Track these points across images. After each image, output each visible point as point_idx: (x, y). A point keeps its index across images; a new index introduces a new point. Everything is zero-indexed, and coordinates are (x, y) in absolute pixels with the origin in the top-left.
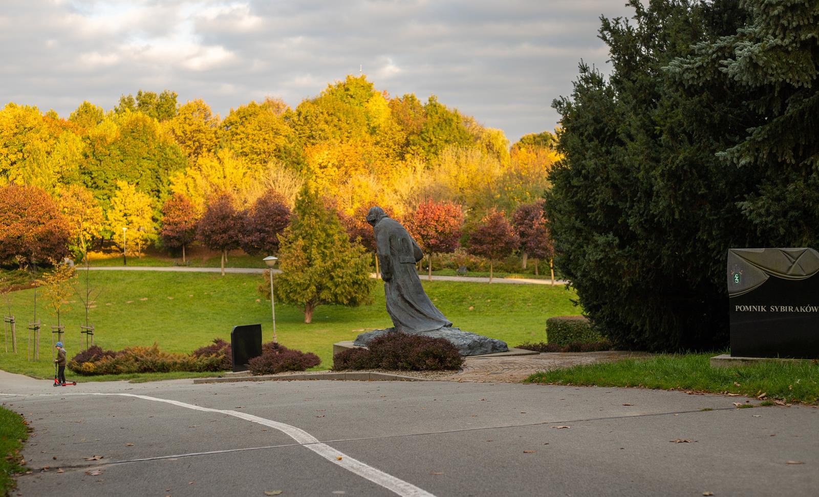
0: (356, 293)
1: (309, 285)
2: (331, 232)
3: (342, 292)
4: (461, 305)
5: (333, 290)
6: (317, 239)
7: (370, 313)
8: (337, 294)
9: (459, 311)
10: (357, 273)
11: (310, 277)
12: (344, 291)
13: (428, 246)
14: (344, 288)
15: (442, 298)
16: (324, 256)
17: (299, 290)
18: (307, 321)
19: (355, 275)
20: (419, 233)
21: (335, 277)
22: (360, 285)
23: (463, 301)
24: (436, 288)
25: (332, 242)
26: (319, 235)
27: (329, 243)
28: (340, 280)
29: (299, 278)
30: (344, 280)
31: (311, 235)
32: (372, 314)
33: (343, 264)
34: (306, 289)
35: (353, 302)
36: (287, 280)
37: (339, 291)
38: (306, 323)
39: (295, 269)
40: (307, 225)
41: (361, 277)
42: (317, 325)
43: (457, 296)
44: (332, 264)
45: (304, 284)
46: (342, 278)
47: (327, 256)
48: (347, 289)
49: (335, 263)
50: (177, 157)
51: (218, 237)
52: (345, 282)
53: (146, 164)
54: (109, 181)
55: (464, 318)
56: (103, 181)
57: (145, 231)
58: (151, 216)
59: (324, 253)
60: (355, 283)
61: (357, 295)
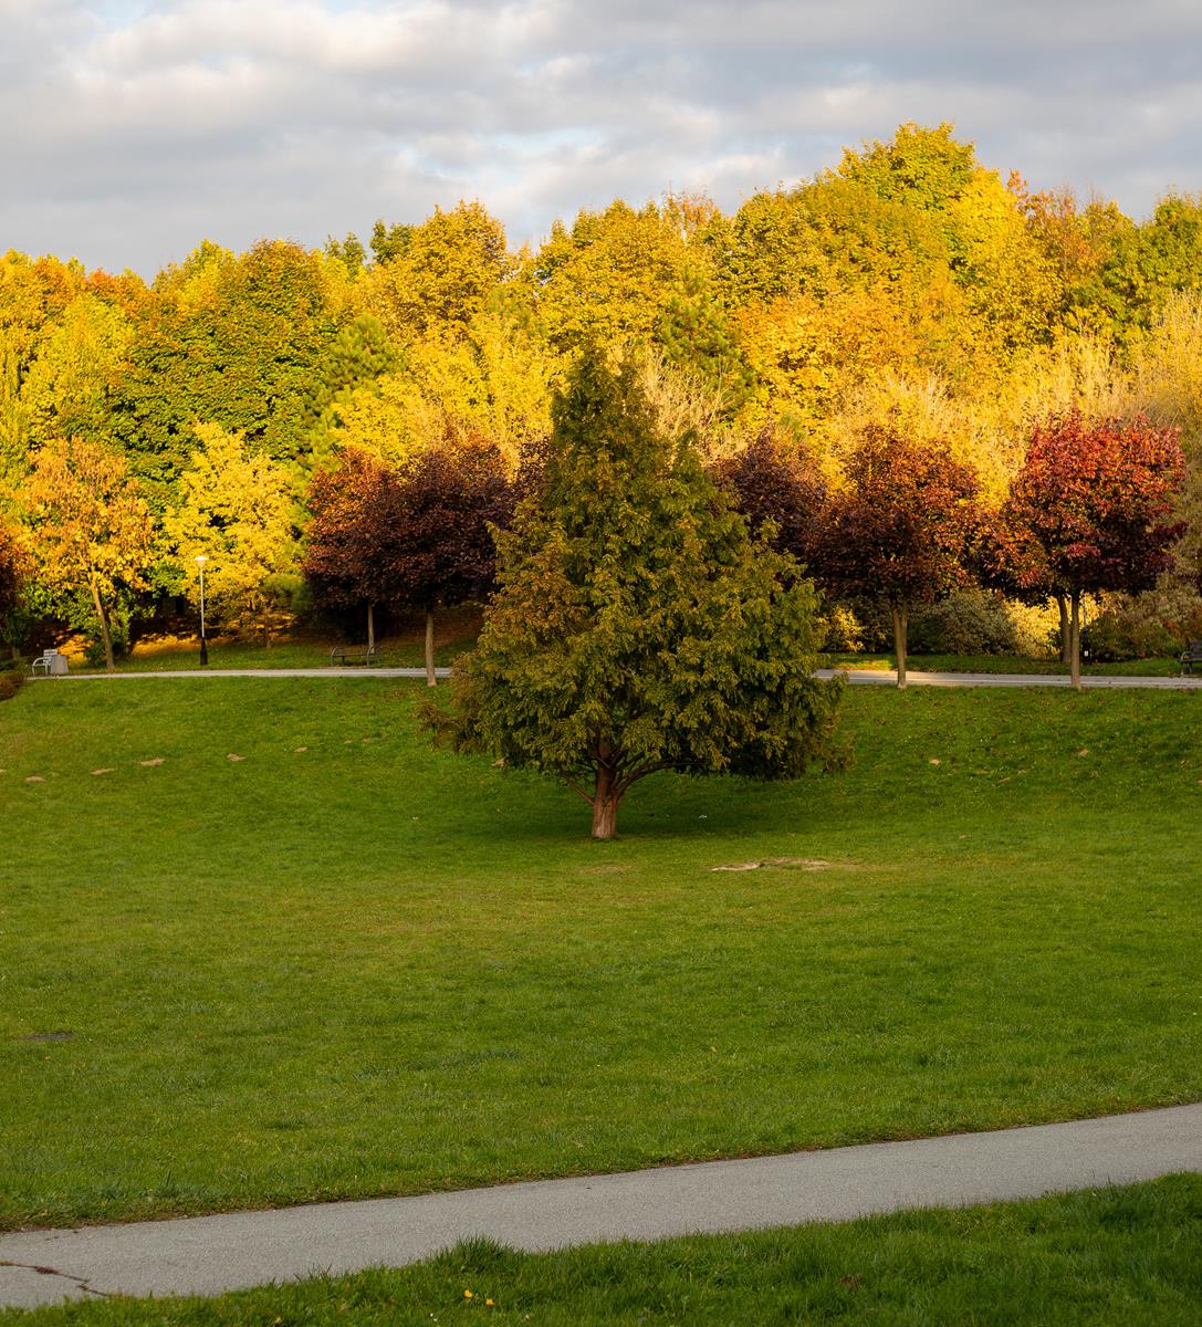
0: (761, 727)
1: (579, 697)
2: (669, 507)
3: (701, 723)
4: (1171, 770)
5: (667, 715)
6: (619, 532)
7: (851, 800)
8: (686, 731)
9: (1161, 791)
10: (762, 654)
11: (583, 669)
12: (708, 719)
13: (1064, 567)
14: (710, 709)
15: (1108, 747)
16: (639, 597)
17: (543, 719)
18: (600, 831)
19: (750, 660)
20: (1034, 527)
21: (672, 666)
22: (776, 697)
23: (1177, 756)
24: (1090, 711)
25: (677, 544)
26: (630, 518)
27: (664, 545)
28: (692, 677)
29: (543, 673)
30: (706, 678)
31: (601, 521)
32: (858, 805)
33: (709, 623)
34: (566, 714)
35: (752, 762)
36: (503, 682)
37: (689, 719)
38: (596, 839)
39: (533, 640)
40: (585, 483)
41: (773, 667)
42: (630, 844)
43: (1159, 739)
44: (670, 622)
45: (559, 693)
46: (700, 669)
47: (652, 593)
48: (722, 715)
49: (678, 618)
50: (373, 352)
51: (403, 564)
52: (713, 685)
53: (286, 378)
54: (181, 426)
55: (1174, 819)
56: (165, 429)
57: (269, 567)
58: (288, 521)
59: (642, 582)
60: (753, 689)
61: (766, 735)
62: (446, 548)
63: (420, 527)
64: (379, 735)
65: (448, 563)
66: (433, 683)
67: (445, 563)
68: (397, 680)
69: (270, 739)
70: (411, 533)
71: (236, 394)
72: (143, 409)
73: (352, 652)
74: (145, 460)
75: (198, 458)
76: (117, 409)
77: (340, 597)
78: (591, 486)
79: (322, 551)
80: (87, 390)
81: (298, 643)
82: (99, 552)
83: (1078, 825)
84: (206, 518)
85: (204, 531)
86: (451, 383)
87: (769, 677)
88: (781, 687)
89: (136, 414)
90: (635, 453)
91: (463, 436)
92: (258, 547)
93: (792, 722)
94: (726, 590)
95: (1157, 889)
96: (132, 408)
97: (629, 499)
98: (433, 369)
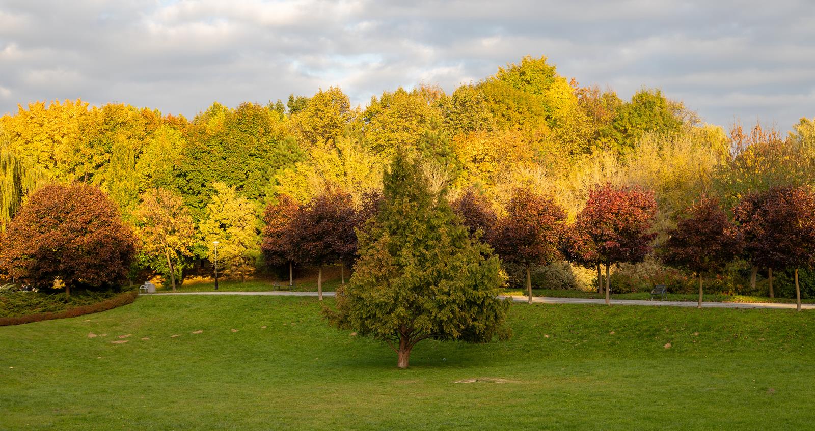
0: (474, 320)
1: (395, 305)
2: (435, 222)
3: (449, 317)
4: (651, 341)
5: (434, 314)
6: (413, 233)
7: (510, 353)
8: (441, 321)
9: (647, 350)
10: (475, 287)
11: (397, 293)
12: (451, 316)
13: (603, 251)
14: (453, 312)
15: (623, 331)
16: (422, 261)
17: (379, 315)
18: (401, 365)
19: (470, 290)
20: (590, 233)
21: (436, 292)
22: (481, 307)
23: (654, 335)
24: (614, 315)
25: (438, 239)
26: (417, 227)
27: (432, 239)
28: (445, 298)
29: (379, 295)
30: (451, 298)
31: (405, 229)
32: (513, 355)
33: (452, 273)
34: (389, 313)
35: (470, 335)
36: (361, 299)
37: (443, 316)
38: (400, 368)
39: (374, 280)
40: (398, 211)
41: (480, 293)
42: (415, 370)
43: (646, 328)
44: (435, 273)
45: (386, 304)
46: (449, 294)
47: (427, 260)
48: (458, 314)
49: (439, 272)
50: (292, 152)
51: (309, 246)
52: (454, 301)
53: (253, 163)
54: (207, 184)
55: (654, 362)
56: (200, 185)
57: (246, 247)
58: (254, 226)
59: (423, 256)
60: (471, 303)
61: (476, 323)
62: (328, 239)
63: (317, 229)
64: (299, 321)
65: (329, 246)
66: (321, 299)
67: (328, 246)
68: (305, 297)
69: (250, 323)
70: (313, 233)
71: (231, 170)
72: (190, 176)
73: (283, 285)
74: (191, 199)
75: (215, 198)
76: (179, 176)
77: (278, 261)
78: (400, 213)
79: (270, 240)
80: (165, 167)
81: (257, 280)
82: (170, 239)
83: (612, 364)
84: (218, 224)
85: (217, 230)
86: (328, 166)
87: (479, 298)
88: (483, 302)
89: (187, 178)
90: (421, 198)
91: (333, 190)
92: (241, 238)
93: (487, 318)
94: (460, 259)
95: (655, 393)
96: (185, 175)
97: (417, 218)
98: (320, 160)
